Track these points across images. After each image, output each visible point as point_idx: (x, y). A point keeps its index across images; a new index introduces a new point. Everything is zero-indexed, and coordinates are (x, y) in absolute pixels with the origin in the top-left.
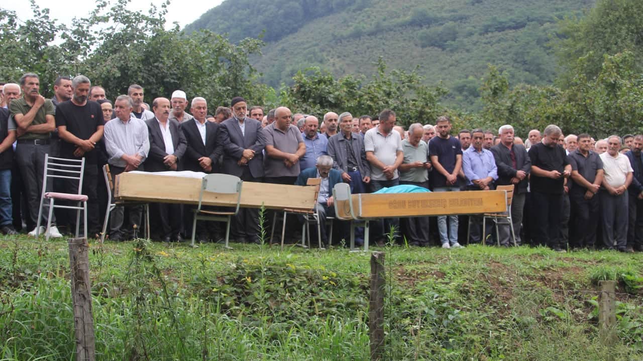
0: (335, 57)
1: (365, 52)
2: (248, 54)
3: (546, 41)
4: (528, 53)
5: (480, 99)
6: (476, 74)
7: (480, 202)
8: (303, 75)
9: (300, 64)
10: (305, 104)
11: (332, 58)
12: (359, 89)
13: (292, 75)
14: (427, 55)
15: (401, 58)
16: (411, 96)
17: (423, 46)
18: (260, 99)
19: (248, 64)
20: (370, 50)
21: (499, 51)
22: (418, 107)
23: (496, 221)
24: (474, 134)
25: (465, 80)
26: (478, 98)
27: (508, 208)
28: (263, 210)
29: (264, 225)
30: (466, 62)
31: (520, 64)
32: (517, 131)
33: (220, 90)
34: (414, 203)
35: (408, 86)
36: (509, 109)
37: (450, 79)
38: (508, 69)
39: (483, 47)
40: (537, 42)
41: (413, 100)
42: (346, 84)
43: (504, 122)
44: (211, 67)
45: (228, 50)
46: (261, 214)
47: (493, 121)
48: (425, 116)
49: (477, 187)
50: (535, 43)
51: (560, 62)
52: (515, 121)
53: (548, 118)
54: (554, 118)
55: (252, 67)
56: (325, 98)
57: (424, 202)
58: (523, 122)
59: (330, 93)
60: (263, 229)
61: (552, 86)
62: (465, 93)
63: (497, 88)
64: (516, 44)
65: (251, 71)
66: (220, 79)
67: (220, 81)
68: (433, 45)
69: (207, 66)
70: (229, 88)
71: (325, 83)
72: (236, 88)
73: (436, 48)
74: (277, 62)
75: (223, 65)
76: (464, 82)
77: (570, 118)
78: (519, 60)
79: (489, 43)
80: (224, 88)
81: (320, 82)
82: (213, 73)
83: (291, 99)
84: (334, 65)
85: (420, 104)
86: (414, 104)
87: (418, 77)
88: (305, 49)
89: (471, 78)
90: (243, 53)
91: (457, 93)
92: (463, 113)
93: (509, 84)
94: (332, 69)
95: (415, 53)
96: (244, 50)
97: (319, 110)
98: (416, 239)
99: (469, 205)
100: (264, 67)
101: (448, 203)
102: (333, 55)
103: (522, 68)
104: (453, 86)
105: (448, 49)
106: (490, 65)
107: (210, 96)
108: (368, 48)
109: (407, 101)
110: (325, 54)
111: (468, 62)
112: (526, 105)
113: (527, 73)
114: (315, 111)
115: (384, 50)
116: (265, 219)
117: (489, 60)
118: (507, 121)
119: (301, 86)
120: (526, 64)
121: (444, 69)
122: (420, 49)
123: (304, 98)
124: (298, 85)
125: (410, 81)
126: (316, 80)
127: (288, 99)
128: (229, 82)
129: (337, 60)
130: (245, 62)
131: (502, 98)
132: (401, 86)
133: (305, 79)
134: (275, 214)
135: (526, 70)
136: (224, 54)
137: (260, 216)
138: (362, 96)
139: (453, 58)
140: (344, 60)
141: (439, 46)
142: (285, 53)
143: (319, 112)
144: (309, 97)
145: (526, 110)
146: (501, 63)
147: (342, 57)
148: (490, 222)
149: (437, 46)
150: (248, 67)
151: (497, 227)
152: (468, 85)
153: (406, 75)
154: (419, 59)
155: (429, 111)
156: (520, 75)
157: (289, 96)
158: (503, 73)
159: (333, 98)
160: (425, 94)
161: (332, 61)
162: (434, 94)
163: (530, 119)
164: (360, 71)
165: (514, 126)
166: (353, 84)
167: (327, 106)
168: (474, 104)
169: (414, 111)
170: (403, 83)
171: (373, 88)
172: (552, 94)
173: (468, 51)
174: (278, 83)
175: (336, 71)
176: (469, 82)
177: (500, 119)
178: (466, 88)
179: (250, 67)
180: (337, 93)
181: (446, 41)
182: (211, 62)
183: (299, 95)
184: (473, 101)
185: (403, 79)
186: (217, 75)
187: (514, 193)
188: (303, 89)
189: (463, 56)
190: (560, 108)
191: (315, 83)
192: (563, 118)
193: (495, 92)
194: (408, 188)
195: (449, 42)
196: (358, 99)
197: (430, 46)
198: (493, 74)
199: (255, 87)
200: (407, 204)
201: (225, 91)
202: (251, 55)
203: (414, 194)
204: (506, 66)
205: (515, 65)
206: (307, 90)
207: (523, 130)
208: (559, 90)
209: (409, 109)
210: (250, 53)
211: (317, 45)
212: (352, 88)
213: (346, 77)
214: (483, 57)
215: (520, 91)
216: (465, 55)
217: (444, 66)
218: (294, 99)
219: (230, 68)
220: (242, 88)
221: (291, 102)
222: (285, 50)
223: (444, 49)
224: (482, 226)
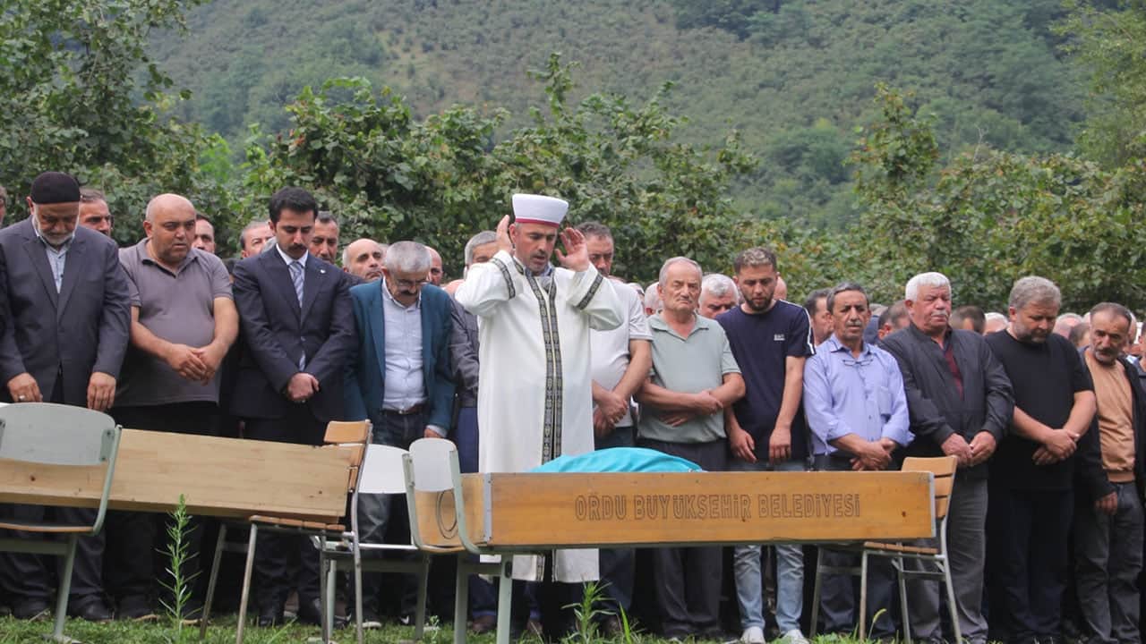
0: (417, 49)
1: (508, 36)
2: (145, 27)
3: (1054, 17)
4: (998, 51)
5: (850, 188)
6: (837, 111)
7: (852, 504)
8: (318, 101)
9: (308, 66)
10: (321, 190)
11: (406, 50)
12: (489, 149)
13: (283, 100)
14: (694, 52)
15: (615, 58)
16: (645, 173)
17: (684, 25)
18: (181, 171)
19: (145, 60)
20: (522, 31)
21: (909, 45)
22: (667, 208)
23: (899, 566)
24: (838, 297)
25: (803, 130)
26: (842, 185)
27: (938, 526)
28: (182, 521)
29: (185, 569)
30: (810, 77)
31: (971, 87)
32: (960, 288)
33: (52, 136)
34: (651, 504)
35: (637, 146)
36: (936, 223)
37: (759, 126)
38: (935, 102)
39: (864, 33)
40: (1027, 19)
41: (650, 189)
42: (448, 134)
43: (922, 260)
44: (26, 61)
45: (80, 10)
46: (177, 534)
47: (888, 256)
48: (685, 236)
49: (844, 457)
50: (1018, 22)
51: (1096, 80)
52: (955, 258)
53: (1056, 250)
54: (1073, 250)
55: (159, 70)
56: (385, 174)
57: (682, 501)
58: (979, 264)
59: (401, 160)
60: (180, 583)
61: (1070, 154)
62: (803, 169)
63: (903, 160)
64: (964, 26)
65: (157, 79)
66: (54, 102)
67: (53, 107)
68: (710, 21)
69: (11, 60)
70: (81, 132)
71: (385, 127)
72: (106, 133)
73: (721, 32)
74: (235, 55)
75: (64, 57)
76: (802, 135)
77: (1126, 255)
78: (969, 73)
79: (881, 19)
80: (67, 133)
81: (370, 124)
82: (33, 80)
83: (278, 174)
84: (412, 72)
85: (670, 200)
86: (655, 199)
87: (666, 118)
88: (321, 20)
89: (822, 125)
90: (127, 24)
91: (778, 169)
92: (798, 231)
93: (941, 145)
94: (406, 84)
95: (656, 45)
96: (132, 15)
97: (364, 208)
98: (682, 618)
99: (819, 516)
100: (193, 71)
101: (754, 508)
102: (410, 42)
103: (977, 98)
104: (770, 148)
105: (755, 36)
106: (881, 87)
107: (19, 154)
108: (517, 26)
109: (631, 191)
110: (384, 37)
111: (816, 77)
112: (991, 210)
113: (994, 112)
114: (353, 212)
115: (563, 33)
116: (189, 551)
117: (878, 73)
118: (931, 258)
119: (312, 136)
120: (992, 85)
121: (745, 95)
122: (669, 31)
123: (320, 171)
124: (302, 130)
125: (642, 130)
126: (359, 119)
127: (271, 172)
128: (84, 110)
129: (424, 57)
130: (136, 52)
131: (919, 189)
132: (616, 144)
133: (323, 113)
134: (223, 531)
135: (990, 105)
136: (66, 24)
137: (173, 542)
138: (498, 172)
139: (772, 63)
140: (440, 56)
141: (730, 27)
142: (259, 29)
143: (364, 215)
144: (335, 168)
145: (990, 227)
146: (913, 82)
147: (439, 50)
148: (881, 566)
149: (723, 26)
150: (144, 68)
151: (903, 584)
152: (813, 146)
153: (632, 110)
154: (668, 62)
155: (696, 221)
156: (972, 120)
157: (273, 164)
158: (919, 113)
159: (409, 175)
160: (688, 169)
161: (405, 59)
162: (715, 169)
163: (1003, 255)
164: (492, 93)
165: (950, 275)
166: (470, 133)
167: (388, 197)
168: (831, 204)
169: (652, 222)
170: (622, 136)
171: (531, 149)
172: (1070, 179)
173: (816, 43)
174: (238, 122)
175: (417, 89)
176: (816, 138)
177: (911, 252)
178: (806, 155)
179: (152, 68)
180: (421, 160)
181: (750, 11)
182: (25, 48)
183: (305, 163)
184: (827, 193)
185: (622, 124)
186: (45, 89)
187: (956, 481)
188: (317, 145)
189: (800, 59)
190: (1095, 222)
191: (353, 127)
192: (1105, 254)
193: (897, 170)
194: (635, 458)
195: (762, 15)
196: (485, 180)
197: (702, 25)
198: (893, 114)
199: (167, 132)
200: (630, 507)
201: (66, 143)
202: (153, 31)
203: (653, 476)
204: (931, 91)
205: (957, 88)
206: (329, 147)
207: (981, 285)
208: (1092, 169)
209: (636, 214)
210: (152, 25)
211: (360, 9)
212: (469, 145)
213: (447, 110)
214: (861, 61)
215: (975, 167)
216: (806, 54)
217: (743, 87)
218: (289, 172)
219: (86, 67)
220: (126, 135)
221: (278, 180)
222: (263, 22)
223: (743, 36)
224: (856, 581)
